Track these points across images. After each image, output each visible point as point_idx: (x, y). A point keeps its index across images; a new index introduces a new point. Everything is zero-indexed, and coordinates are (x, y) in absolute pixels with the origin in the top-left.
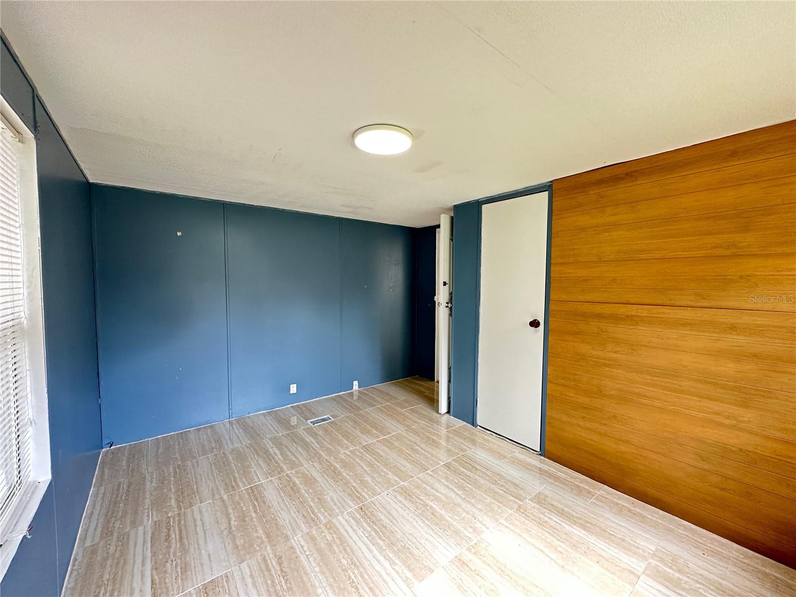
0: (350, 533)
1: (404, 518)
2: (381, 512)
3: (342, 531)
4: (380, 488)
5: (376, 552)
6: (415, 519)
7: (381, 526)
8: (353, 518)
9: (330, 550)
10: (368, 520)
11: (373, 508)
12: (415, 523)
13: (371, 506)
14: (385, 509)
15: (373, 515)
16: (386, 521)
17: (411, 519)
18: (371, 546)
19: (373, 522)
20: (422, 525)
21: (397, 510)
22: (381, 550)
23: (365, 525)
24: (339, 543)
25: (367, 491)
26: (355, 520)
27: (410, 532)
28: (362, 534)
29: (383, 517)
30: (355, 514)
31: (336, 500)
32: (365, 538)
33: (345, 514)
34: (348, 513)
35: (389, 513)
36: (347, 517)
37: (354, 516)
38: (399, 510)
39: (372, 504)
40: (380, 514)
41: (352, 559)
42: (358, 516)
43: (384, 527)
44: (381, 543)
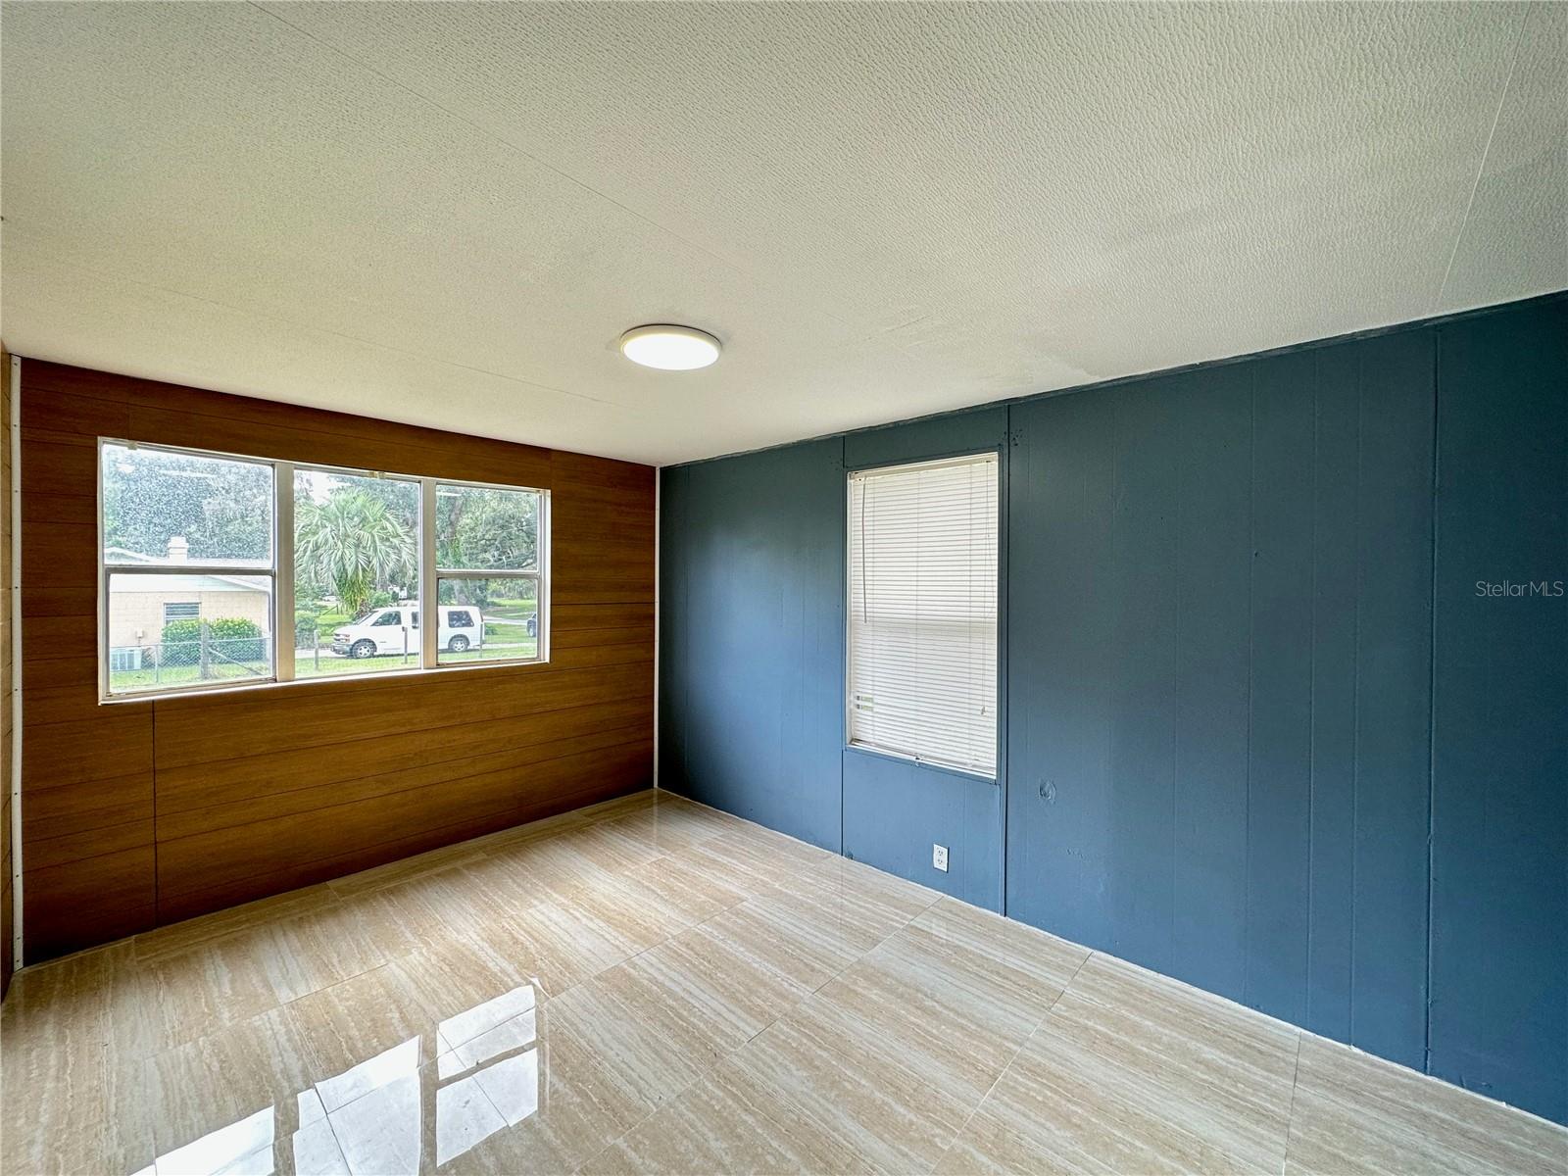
0: (725, 1010)
1: (626, 1047)
2: (673, 1052)
3: (739, 1012)
4: (681, 1115)
5: (677, 989)
6: (606, 1045)
7: (672, 1026)
8: (728, 1036)
9: (747, 985)
10: (696, 1034)
11: (690, 1059)
12: (608, 1037)
13: (695, 1065)
14: (665, 1061)
15: (688, 1044)
16: (664, 1037)
17: (615, 1045)
18: (686, 996)
19: (688, 1032)
20: (595, 1037)
21: (640, 1060)
22: (671, 993)
23: (702, 1025)
24: (738, 995)
25: (713, 1102)
26: (723, 1031)
27: (619, 1022)
28: (704, 1010)
29: (670, 1042)
30: (727, 1043)
31: (777, 1069)
32: (697, 1005)
33: (746, 1041)
34: (740, 1042)
35: (656, 1052)
36: (739, 1035)
37: (725, 1038)
38: (636, 1062)
39: (695, 1068)
40: (676, 1048)
41: (712, 978)
42: (718, 1040)
43: (667, 1026)
44: (670, 1002)
